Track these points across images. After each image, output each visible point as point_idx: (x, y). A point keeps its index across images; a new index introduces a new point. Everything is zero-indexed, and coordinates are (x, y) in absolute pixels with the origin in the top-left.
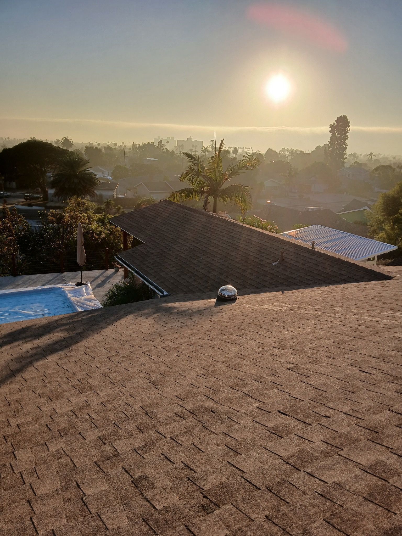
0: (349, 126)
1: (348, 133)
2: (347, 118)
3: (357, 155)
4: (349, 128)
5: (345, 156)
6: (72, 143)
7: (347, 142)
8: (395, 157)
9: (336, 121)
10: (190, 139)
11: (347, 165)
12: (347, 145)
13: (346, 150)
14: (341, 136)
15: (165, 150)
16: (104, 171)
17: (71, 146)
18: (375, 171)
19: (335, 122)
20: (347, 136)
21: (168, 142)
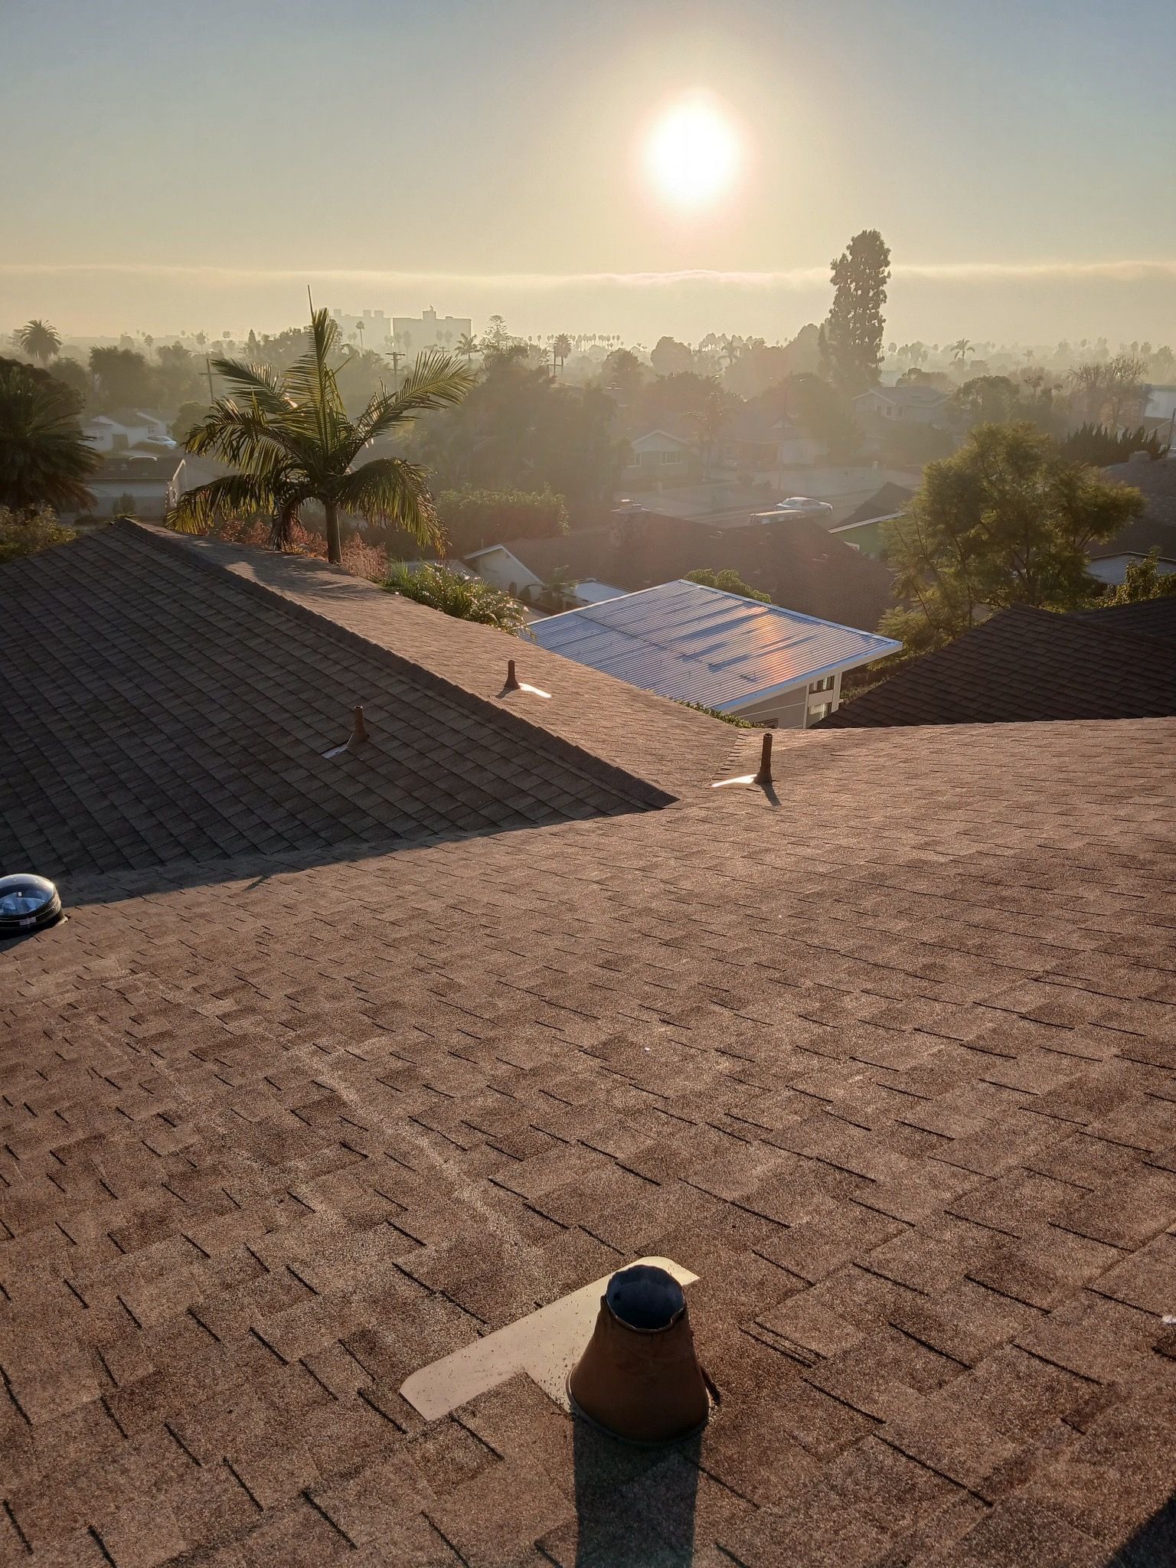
0: (887, 264)
1: (885, 283)
2: (882, 238)
3: (923, 349)
4: (887, 270)
5: (879, 355)
6: (57, 340)
7: (883, 310)
8: (1031, 352)
9: (848, 247)
10: (430, 314)
11: (888, 380)
12: (885, 321)
13: (882, 335)
14: (866, 292)
15: (346, 350)
16: (152, 423)
17: (56, 350)
18: (961, 395)
19: (847, 253)
20: (883, 292)
21: (360, 326)
